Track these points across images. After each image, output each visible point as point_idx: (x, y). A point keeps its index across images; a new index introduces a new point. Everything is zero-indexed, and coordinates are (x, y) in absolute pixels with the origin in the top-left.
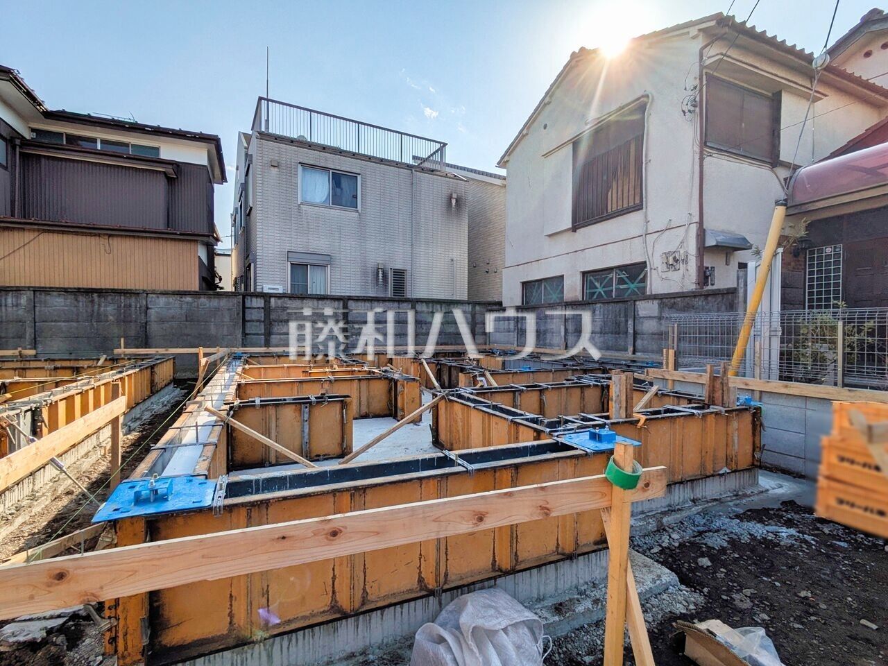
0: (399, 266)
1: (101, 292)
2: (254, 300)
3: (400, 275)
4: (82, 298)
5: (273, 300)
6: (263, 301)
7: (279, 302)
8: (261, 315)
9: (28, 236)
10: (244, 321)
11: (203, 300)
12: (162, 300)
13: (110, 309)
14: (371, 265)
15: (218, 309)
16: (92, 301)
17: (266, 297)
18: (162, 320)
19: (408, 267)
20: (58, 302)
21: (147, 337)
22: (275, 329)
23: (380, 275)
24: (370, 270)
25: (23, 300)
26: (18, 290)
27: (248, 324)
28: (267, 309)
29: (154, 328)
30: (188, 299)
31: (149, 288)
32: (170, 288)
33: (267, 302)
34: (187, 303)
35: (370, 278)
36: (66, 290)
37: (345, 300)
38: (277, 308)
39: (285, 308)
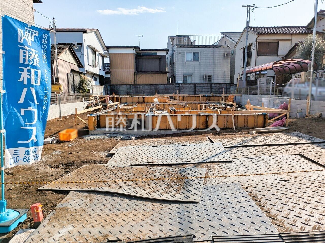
0: (209, 74)
1: (152, 84)
2: (177, 85)
3: (210, 77)
4: (150, 86)
5: (180, 85)
6: (178, 85)
7: (182, 85)
8: (178, 88)
9: (141, 75)
10: (175, 89)
11: (168, 85)
12: (161, 86)
13: (153, 87)
14: (202, 74)
15: (171, 87)
16: (151, 86)
17: (179, 84)
18: (161, 89)
19: (212, 74)
20: (146, 87)
21: (159, 93)
22: (181, 91)
23: (205, 77)
24: (202, 76)
25: (142, 86)
26: (141, 85)
27: (176, 90)
28: (179, 87)
29: (160, 91)
30: (166, 85)
31: (159, 83)
32: (163, 83)
33: (179, 85)
34: (166, 86)
35: (202, 78)
36: (147, 84)
37: (195, 84)
38: (181, 86)
39: (183, 86)
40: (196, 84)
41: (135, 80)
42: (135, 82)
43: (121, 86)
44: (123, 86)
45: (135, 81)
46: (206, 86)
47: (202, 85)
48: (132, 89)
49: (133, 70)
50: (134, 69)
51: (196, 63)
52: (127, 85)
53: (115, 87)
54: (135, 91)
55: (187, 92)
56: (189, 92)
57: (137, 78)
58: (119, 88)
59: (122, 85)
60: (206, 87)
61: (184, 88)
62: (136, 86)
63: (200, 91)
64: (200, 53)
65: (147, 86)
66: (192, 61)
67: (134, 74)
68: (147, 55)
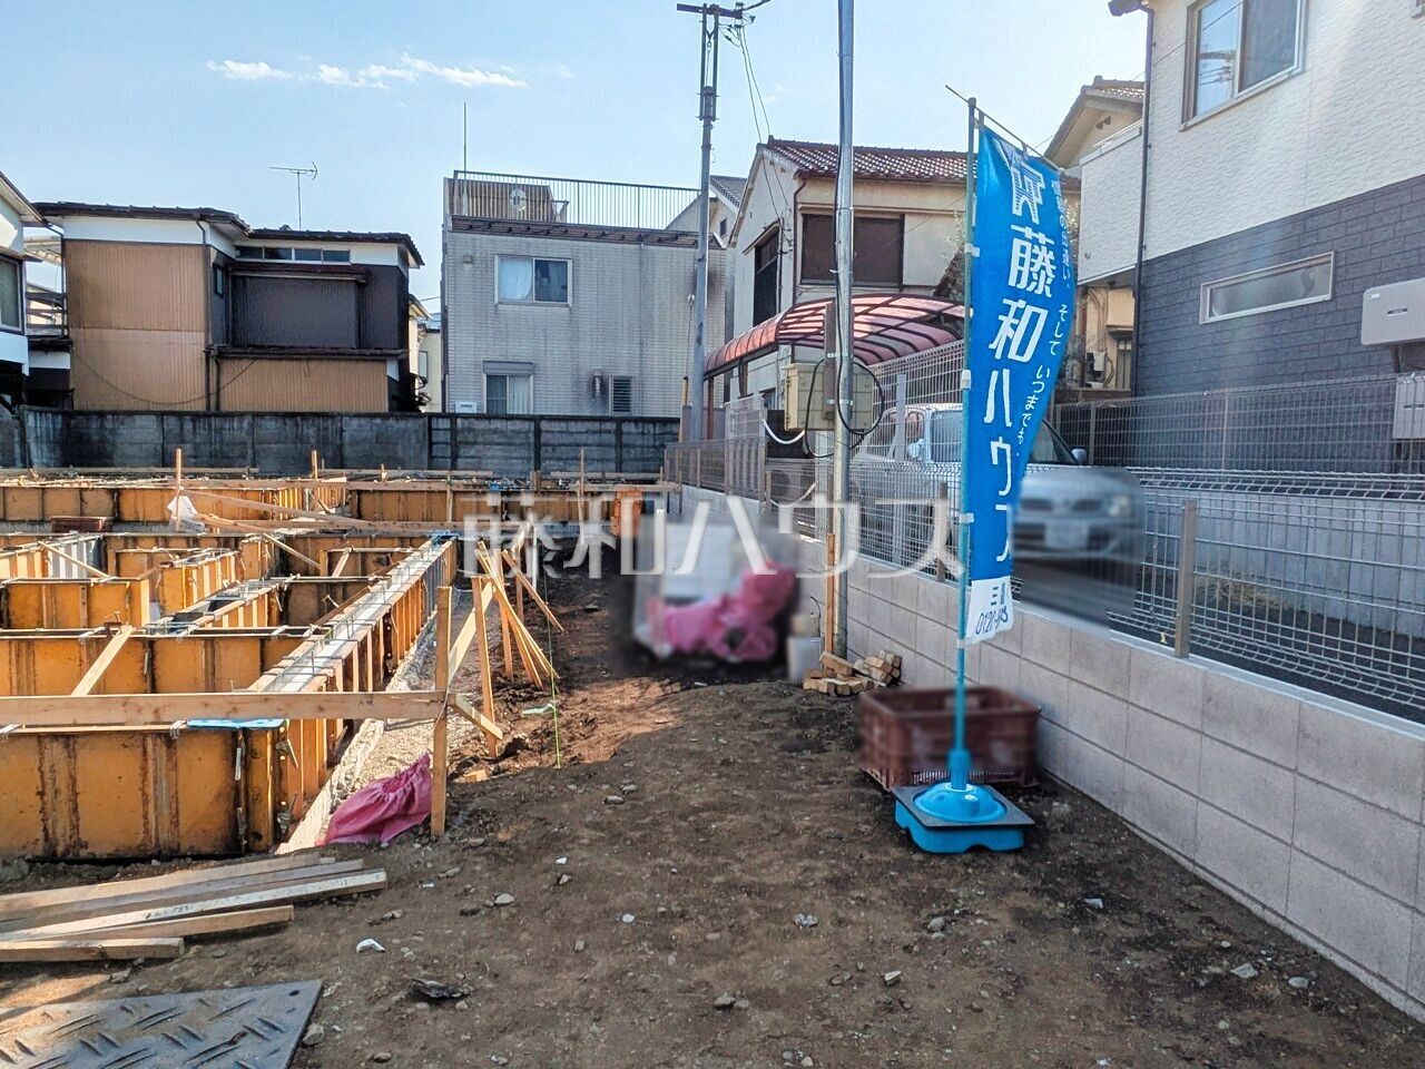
0: (623, 372)
1: (304, 415)
2: (440, 421)
3: (623, 385)
4: (289, 422)
5: (459, 421)
6: (450, 423)
7: (466, 423)
8: (446, 437)
9: (245, 364)
10: (431, 444)
11: (391, 422)
12: (355, 422)
13: (311, 431)
14: (586, 372)
15: (405, 431)
16: (297, 426)
17: (453, 417)
18: (355, 442)
19: (636, 373)
20: (270, 425)
22: (461, 453)
23: (598, 385)
24: (584, 378)
25: (245, 425)
26: (241, 415)
27: (435, 447)
28: (454, 431)
29: (348, 451)
30: (378, 421)
31: (344, 410)
32: (362, 410)
33: (454, 423)
34: (377, 425)
35: (584, 388)
36: (276, 415)
37: (537, 419)
38: (463, 429)
39: (471, 430)
40: (542, 418)
41: (213, 388)
42: (213, 398)
43: (128, 420)
44: (137, 417)
45: (213, 392)
46: (595, 432)
47: (573, 426)
48: (188, 436)
49: (203, 335)
50: (207, 332)
51: (555, 311)
52: (161, 415)
53: (94, 424)
54: (205, 449)
55: (493, 457)
56: (507, 458)
57: (224, 379)
58: (113, 431)
59: (131, 413)
60: (595, 438)
61: (480, 439)
62: (216, 422)
63: (564, 456)
64: (570, 263)
65: (273, 423)
66: (533, 304)
67: (204, 355)
68: (293, 261)
